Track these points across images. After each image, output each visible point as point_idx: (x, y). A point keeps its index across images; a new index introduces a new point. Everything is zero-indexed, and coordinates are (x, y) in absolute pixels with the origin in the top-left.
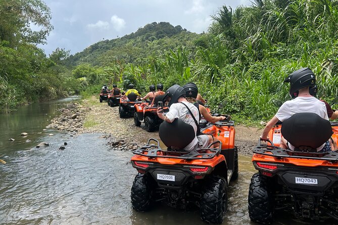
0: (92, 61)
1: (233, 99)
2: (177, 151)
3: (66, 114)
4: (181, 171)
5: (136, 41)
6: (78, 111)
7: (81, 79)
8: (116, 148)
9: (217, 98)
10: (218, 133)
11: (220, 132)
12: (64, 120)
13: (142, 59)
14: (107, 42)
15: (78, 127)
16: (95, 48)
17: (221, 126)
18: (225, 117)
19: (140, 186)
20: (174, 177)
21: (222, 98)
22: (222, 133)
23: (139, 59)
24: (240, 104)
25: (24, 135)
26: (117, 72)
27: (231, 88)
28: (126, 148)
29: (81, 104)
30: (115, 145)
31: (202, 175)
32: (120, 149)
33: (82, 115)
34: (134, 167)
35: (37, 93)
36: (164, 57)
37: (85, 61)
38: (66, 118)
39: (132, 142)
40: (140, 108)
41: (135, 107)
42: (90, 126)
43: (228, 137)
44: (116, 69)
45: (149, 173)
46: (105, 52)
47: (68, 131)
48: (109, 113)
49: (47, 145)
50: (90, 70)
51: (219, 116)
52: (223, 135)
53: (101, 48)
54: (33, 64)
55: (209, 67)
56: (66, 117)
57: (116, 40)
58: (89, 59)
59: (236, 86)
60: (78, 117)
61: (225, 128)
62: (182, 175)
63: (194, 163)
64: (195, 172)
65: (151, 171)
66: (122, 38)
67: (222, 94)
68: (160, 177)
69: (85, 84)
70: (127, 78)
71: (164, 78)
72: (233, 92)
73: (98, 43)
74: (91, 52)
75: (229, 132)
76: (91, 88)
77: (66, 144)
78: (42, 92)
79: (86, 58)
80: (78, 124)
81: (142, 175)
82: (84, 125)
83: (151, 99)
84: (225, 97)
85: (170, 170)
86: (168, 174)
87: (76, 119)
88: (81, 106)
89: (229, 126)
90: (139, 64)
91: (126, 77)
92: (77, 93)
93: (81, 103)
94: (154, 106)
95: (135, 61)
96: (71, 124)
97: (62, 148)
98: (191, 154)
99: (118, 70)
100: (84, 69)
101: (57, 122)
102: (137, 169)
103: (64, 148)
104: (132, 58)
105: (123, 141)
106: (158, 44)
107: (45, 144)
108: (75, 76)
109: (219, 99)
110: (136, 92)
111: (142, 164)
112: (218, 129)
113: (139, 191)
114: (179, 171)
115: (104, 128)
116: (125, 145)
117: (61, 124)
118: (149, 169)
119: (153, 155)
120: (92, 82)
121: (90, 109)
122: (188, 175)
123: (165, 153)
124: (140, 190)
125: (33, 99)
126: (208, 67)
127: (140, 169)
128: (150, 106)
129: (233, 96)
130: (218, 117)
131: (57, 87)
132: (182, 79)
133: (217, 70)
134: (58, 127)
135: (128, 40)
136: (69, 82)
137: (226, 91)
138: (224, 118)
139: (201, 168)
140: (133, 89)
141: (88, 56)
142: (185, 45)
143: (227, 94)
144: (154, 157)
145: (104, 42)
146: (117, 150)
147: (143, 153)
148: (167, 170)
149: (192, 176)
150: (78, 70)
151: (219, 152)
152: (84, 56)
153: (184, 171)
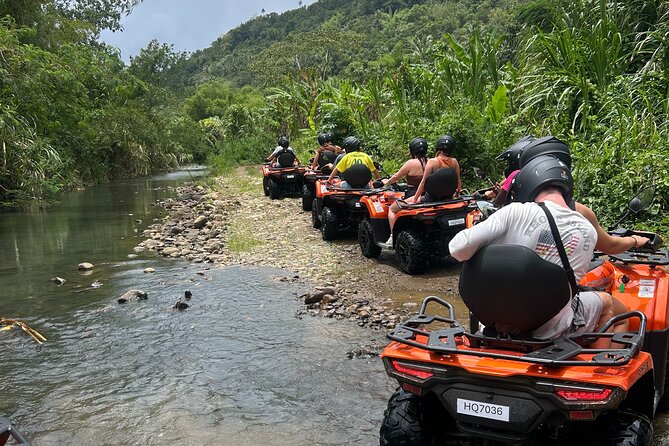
0: (235, 72)
1: (639, 179)
2: (513, 337)
3: (181, 217)
4: (527, 395)
5: (348, 13)
6: (208, 209)
7: (207, 122)
8: (316, 312)
9: (591, 177)
10: (619, 283)
11: (626, 281)
12: (176, 232)
13: (366, 66)
14: (273, 18)
15: (213, 250)
16: (242, 36)
17: (626, 263)
18: (645, 240)
19: (405, 425)
20: (506, 410)
21: (605, 177)
22: (630, 285)
23: (357, 65)
24: (661, 193)
25: (85, 269)
26: (300, 104)
27: (634, 146)
28: (341, 311)
29: (212, 189)
30: (312, 301)
31: (592, 409)
32: (325, 313)
33: (220, 219)
34: (390, 375)
35: (103, 158)
36: (429, 57)
37: (217, 73)
38: (180, 226)
39: (355, 296)
40: (377, 207)
41: (365, 206)
42: (241, 247)
43: (651, 295)
44: (299, 95)
45: (432, 394)
46: (268, 46)
47: (191, 259)
48: (286, 215)
49: (143, 297)
50: (230, 98)
51: (629, 234)
52: (635, 290)
53: (256, 37)
54: (91, 84)
55: (567, 85)
56: (181, 223)
57: (295, 12)
58: (228, 67)
59: (648, 140)
60: (209, 223)
61: (642, 270)
62: (530, 408)
63: (568, 375)
64: (570, 399)
65: (438, 390)
66: (311, 7)
67: (605, 163)
68: (464, 407)
69: (218, 136)
70: (331, 120)
71: (431, 116)
72: (640, 158)
73: (250, 23)
74: (231, 49)
75: (654, 282)
76: (233, 146)
77: (188, 295)
78: (115, 157)
79: (218, 64)
80: (213, 243)
81: (408, 395)
82: (227, 245)
83: (413, 181)
84: (616, 173)
85: (495, 391)
86: (490, 400)
87: (205, 230)
88: (214, 195)
89: (653, 265)
90: (359, 80)
91: (328, 116)
92: (199, 159)
93: (212, 184)
94: (422, 202)
95: (347, 70)
96: (193, 242)
97: (182, 307)
98: (559, 350)
99: (305, 96)
100: (215, 96)
101: (158, 235)
102: (401, 381)
103: (186, 306)
104: (338, 63)
105: (332, 293)
106: (410, 19)
107: (139, 295)
108: (191, 114)
109: (597, 179)
110: (364, 158)
111: (413, 369)
112: (617, 273)
113: (401, 437)
114: (521, 394)
115: (279, 256)
116: (338, 303)
117: (170, 243)
118: (432, 383)
119: (442, 346)
120: (234, 130)
121: (238, 203)
122: (548, 408)
123: (476, 343)
124: (406, 436)
125: (95, 174)
126: (563, 86)
127: (408, 381)
128: (410, 201)
129: (640, 169)
130: (628, 240)
131: (150, 144)
132: (482, 121)
133: (591, 94)
134: (166, 250)
135: (328, 12)
136: (177, 131)
137: (618, 156)
138: (643, 240)
139: (587, 392)
140: (359, 150)
141: (223, 60)
142: (486, 21)
143: (620, 165)
144: (448, 352)
145: (265, 19)
146: (320, 315)
147: (414, 339)
148: (486, 389)
149: (559, 412)
150: (199, 98)
151: (639, 344)
152: (214, 60)
153: (539, 397)
